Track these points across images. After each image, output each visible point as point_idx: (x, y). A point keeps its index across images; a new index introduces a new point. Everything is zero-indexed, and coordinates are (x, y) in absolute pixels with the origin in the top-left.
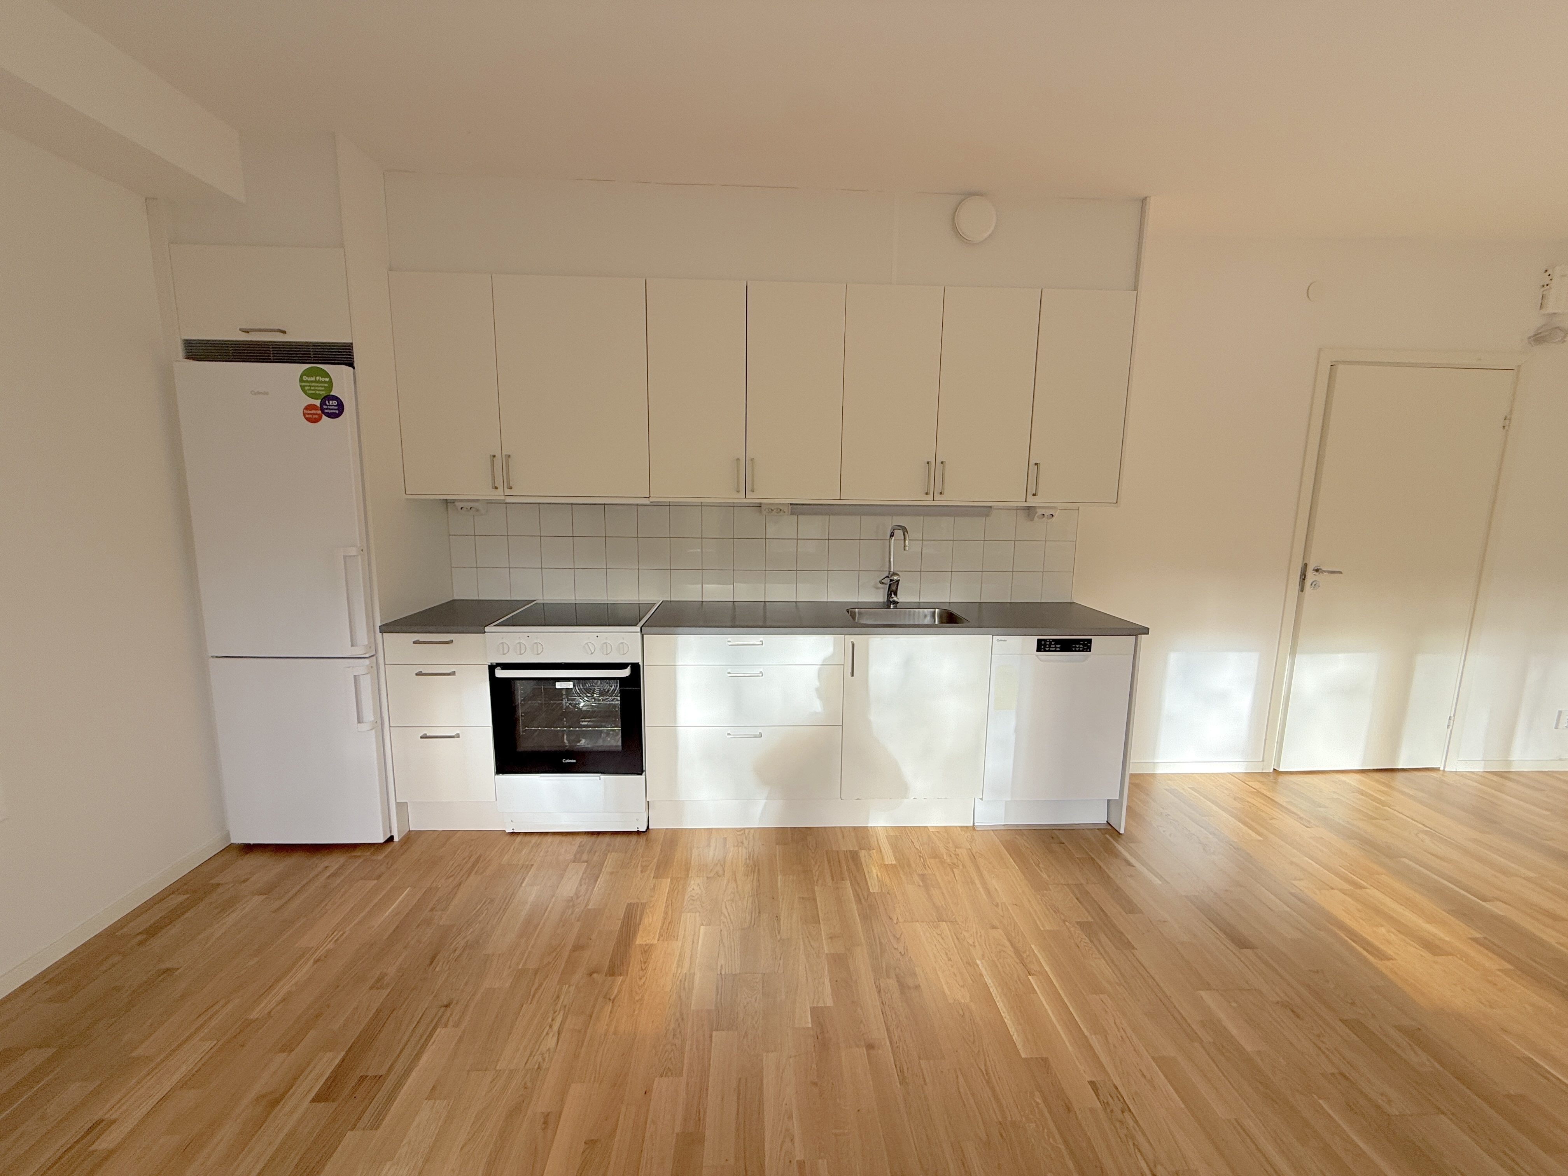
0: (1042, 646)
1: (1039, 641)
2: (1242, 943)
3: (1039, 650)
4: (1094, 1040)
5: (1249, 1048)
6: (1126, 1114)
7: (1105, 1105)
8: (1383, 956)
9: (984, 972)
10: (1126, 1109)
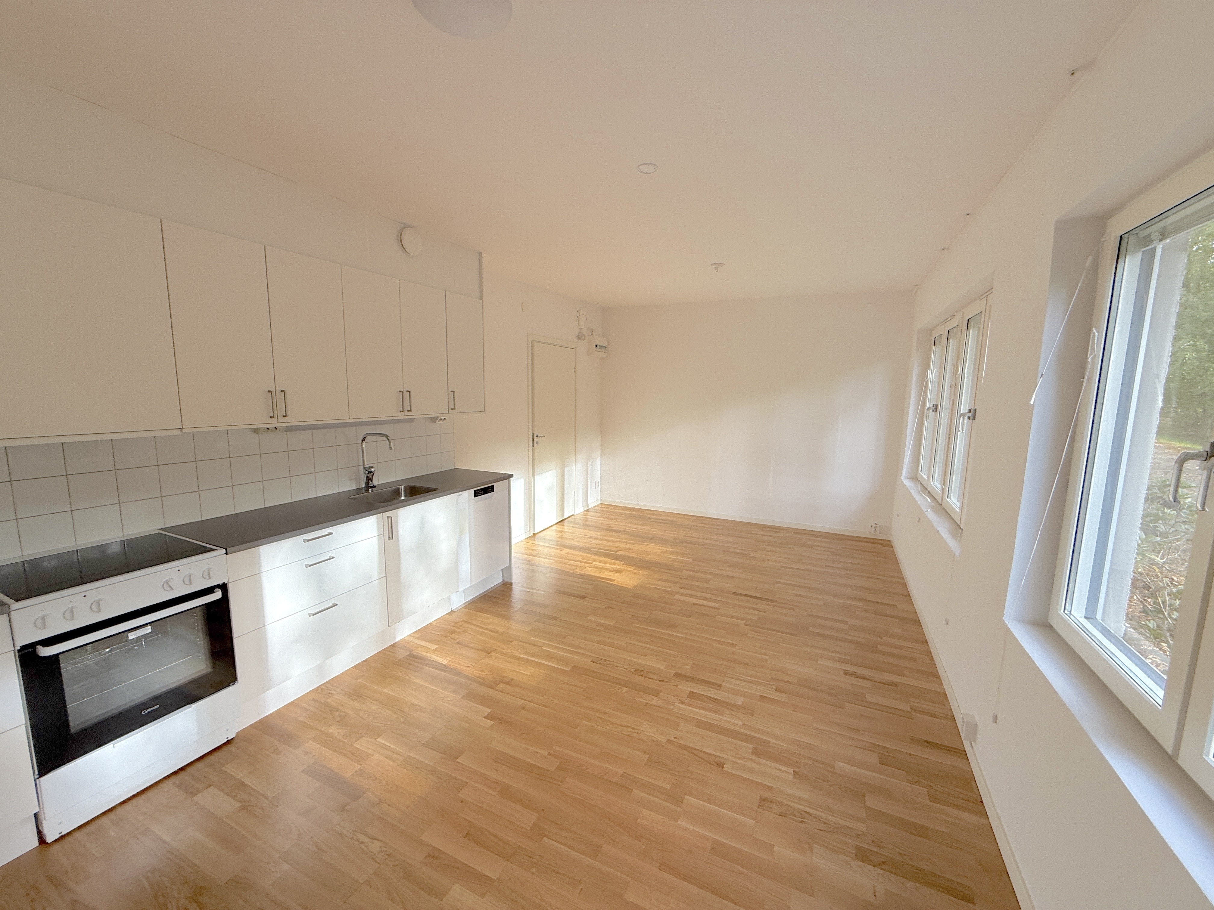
0: (477, 494)
1: (475, 491)
2: (583, 597)
3: (475, 496)
4: (579, 651)
5: (612, 624)
6: (607, 661)
7: (600, 664)
8: (613, 580)
9: (527, 657)
10: (605, 661)
